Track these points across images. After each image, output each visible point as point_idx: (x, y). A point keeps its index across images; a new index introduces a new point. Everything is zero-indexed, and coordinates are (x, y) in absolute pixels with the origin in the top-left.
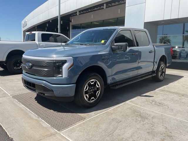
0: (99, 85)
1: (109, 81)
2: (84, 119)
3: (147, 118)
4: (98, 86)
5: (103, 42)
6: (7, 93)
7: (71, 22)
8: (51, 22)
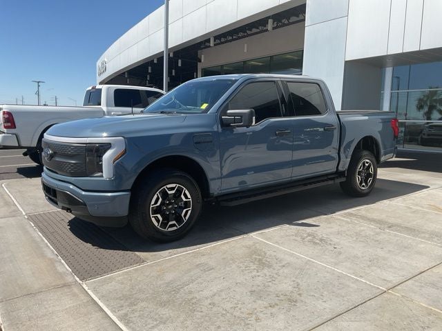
0: (189, 196)
1: (216, 188)
2: (143, 261)
3: (269, 266)
4: (186, 197)
5: (205, 106)
6: (21, 210)
7: (200, 61)
8: (155, 62)
